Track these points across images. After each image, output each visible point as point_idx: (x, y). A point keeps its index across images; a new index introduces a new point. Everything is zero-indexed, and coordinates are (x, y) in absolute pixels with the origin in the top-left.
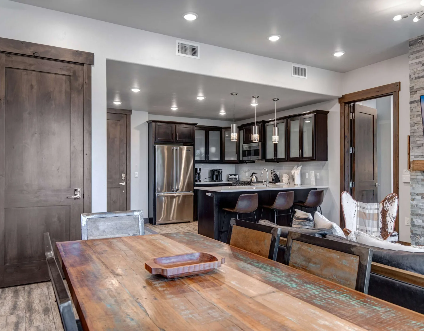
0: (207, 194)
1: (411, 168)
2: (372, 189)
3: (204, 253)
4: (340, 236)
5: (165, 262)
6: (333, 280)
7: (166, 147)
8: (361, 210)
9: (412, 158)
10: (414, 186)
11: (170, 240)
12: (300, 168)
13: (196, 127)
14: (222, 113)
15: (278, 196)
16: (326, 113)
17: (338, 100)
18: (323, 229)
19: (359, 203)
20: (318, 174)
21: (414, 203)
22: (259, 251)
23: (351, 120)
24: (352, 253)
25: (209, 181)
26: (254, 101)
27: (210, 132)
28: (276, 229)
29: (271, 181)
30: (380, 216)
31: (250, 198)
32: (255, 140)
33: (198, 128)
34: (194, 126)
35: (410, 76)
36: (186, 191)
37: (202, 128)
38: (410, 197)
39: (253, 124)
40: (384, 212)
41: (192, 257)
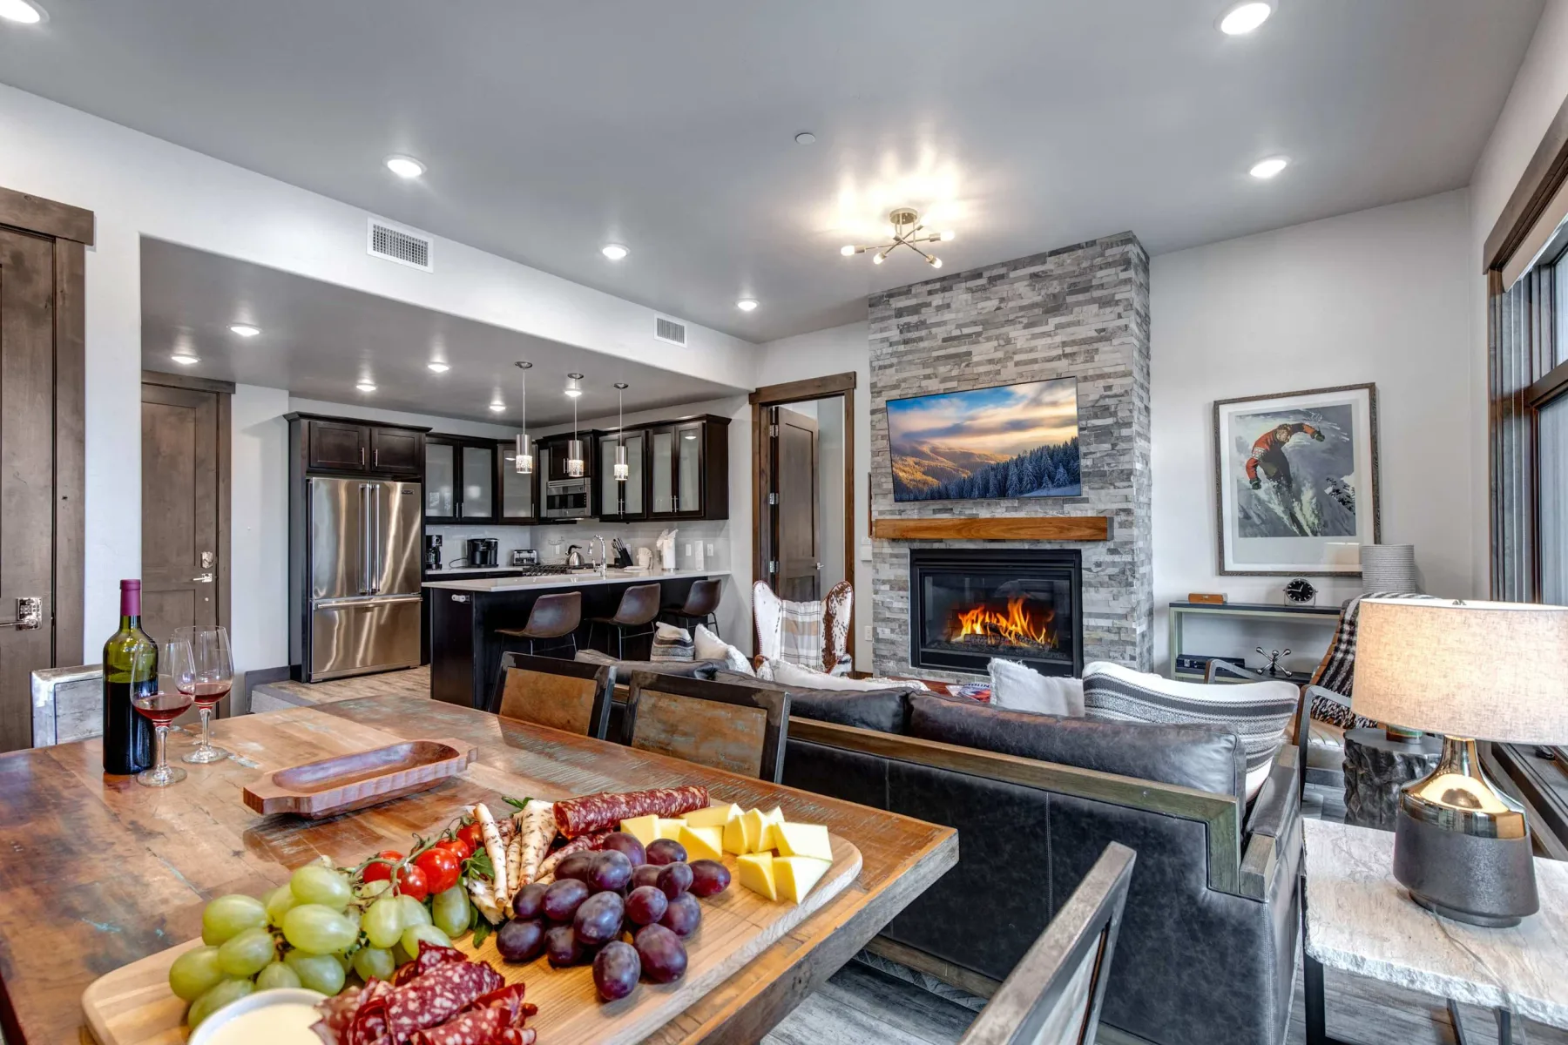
0: (455, 598)
1: (874, 534)
2: (811, 574)
3: (423, 743)
4: (744, 671)
5: (308, 777)
6: (719, 763)
7: (343, 483)
8: (789, 616)
9: (875, 515)
10: (878, 566)
11: (336, 720)
12: (673, 534)
13: (427, 435)
14: (497, 407)
15: (625, 598)
16: (725, 422)
17: (747, 397)
18: (709, 662)
19: (785, 601)
20: (710, 547)
21: (878, 598)
22: (569, 722)
23: (772, 438)
24: (755, 705)
25: (464, 567)
26: (573, 384)
27: (466, 450)
28: (606, 669)
29: (613, 563)
30: (823, 626)
31: (561, 603)
32: (575, 473)
33: (434, 440)
34: (424, 435)
35: (871, 362)
36: (401, 592)
37: (444, 439)
38: (871, 587)
39: (571, 436)
40: (829, 618)
41: (389, 755)
